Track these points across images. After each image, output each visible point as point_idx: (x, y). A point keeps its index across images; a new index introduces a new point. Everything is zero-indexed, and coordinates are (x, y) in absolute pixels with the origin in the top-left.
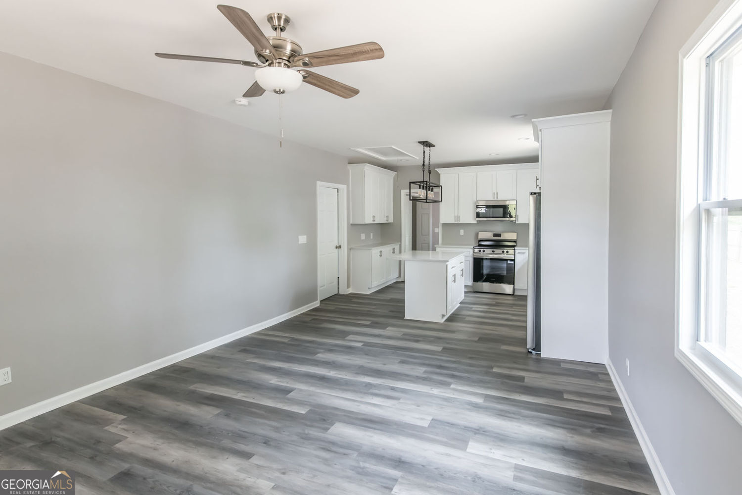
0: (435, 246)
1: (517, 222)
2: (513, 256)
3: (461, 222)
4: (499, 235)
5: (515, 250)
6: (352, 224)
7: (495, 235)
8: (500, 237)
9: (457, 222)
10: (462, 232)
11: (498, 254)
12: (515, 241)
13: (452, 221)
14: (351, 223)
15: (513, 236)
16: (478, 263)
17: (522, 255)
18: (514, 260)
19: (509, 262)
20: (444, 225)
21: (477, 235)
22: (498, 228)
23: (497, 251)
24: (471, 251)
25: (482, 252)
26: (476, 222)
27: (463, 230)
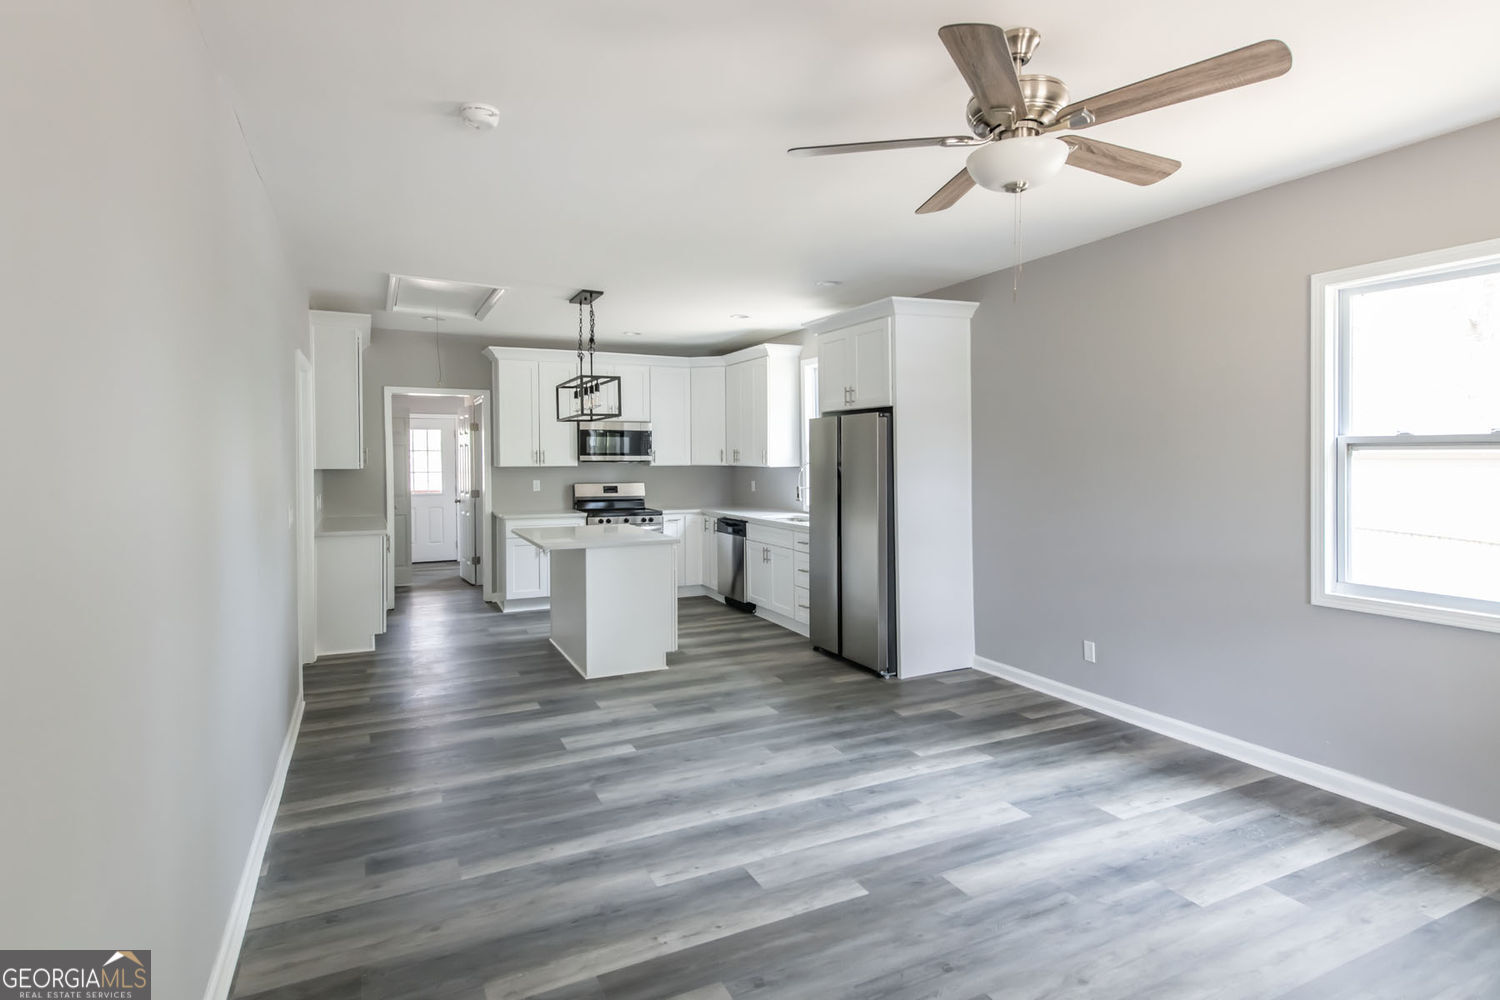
1: (652, 464)
4: (615, 489)
5: (662, 514)
7: (607, 490)
8: (616, 492)
9: (538, 465)
10: (537, 485)
12: (641, 499)
17: (673, 524)
22: (620, 475)
23: (631, 519)
25: (605, 523)
26: (576, 464)
27: (539, 482)
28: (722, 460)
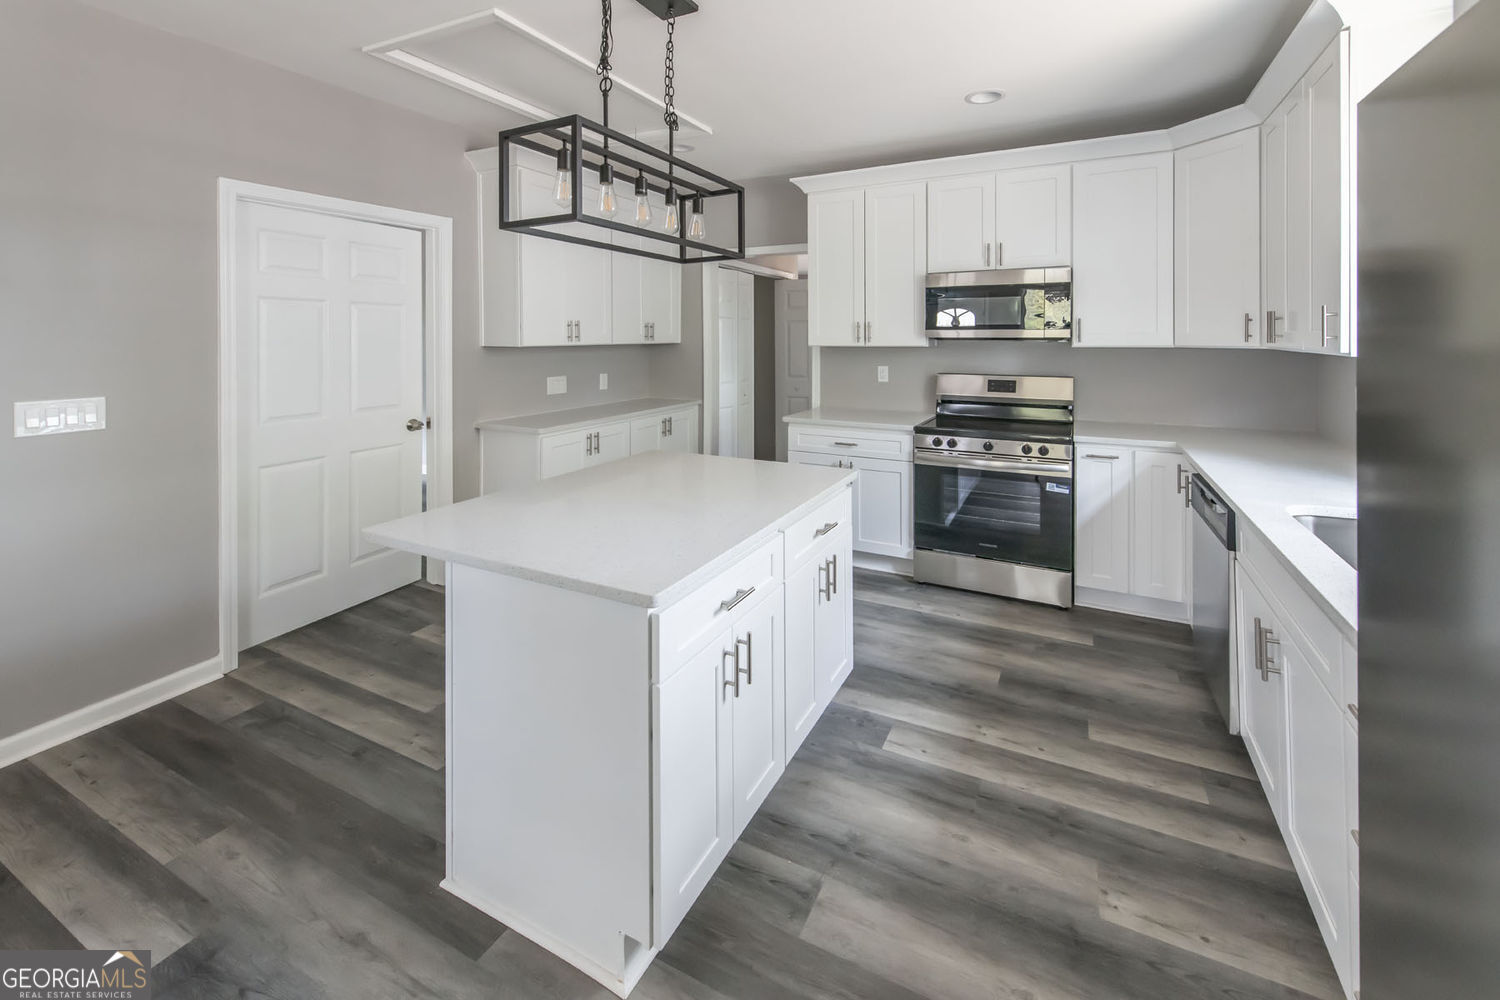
0: (786, 419)
1: (1075, 344)
2: (1067, 467)
3: (874, 343)
4: (1010, 386)
5: (1072, 442)
6: (486, 348)
7: (993, 386)
8: (1014, 391)
9: (861, 344)
10: (883, 373)
11: (1011, 456)
12: (1064, 407)
13: (847, 340)
14: (483, 344)
15: (1060, 389)
16: (930, 484)
17: (1105, 465)
18: (1071, 483)
19: (1050, 487)
20: (827, 351)
21: (933, 382)
22: (1004, 363)
23: (1000, 445)
24: (906, 442)
25: (944, 446)
26: (924, 343)
27: (886, 368)
28: (1247, 336)
